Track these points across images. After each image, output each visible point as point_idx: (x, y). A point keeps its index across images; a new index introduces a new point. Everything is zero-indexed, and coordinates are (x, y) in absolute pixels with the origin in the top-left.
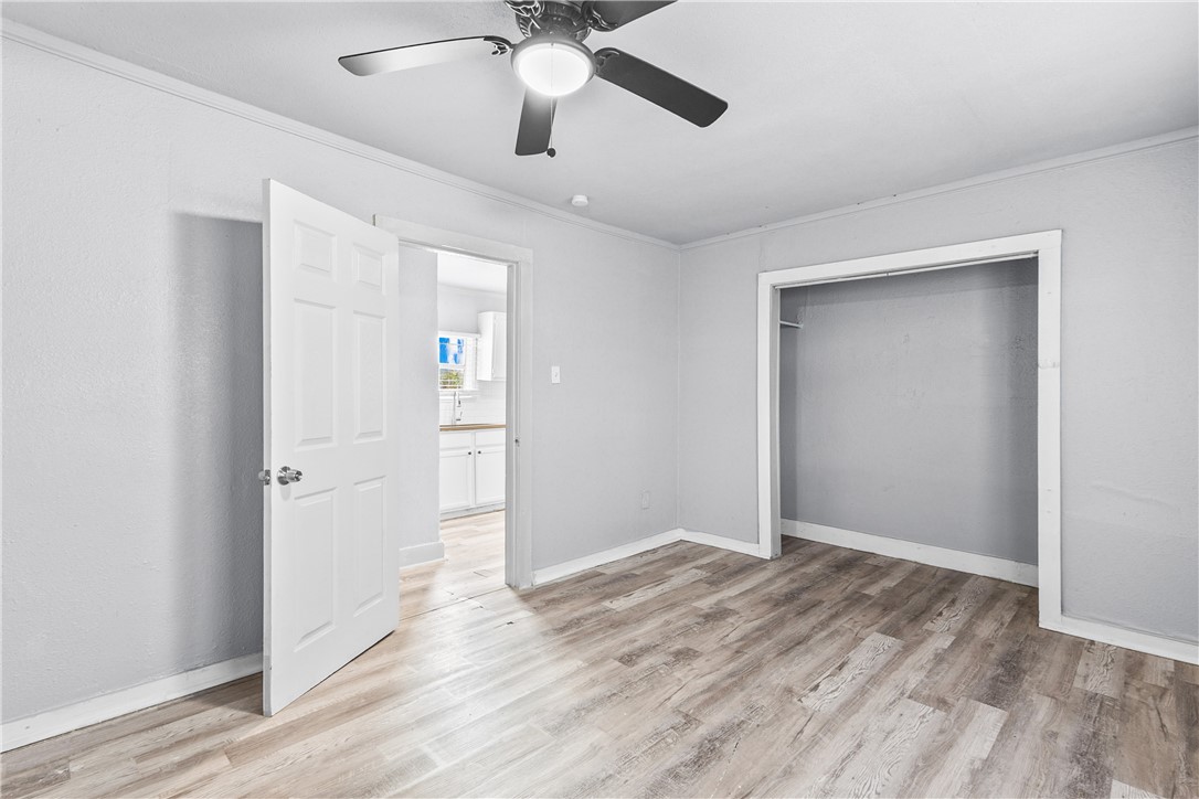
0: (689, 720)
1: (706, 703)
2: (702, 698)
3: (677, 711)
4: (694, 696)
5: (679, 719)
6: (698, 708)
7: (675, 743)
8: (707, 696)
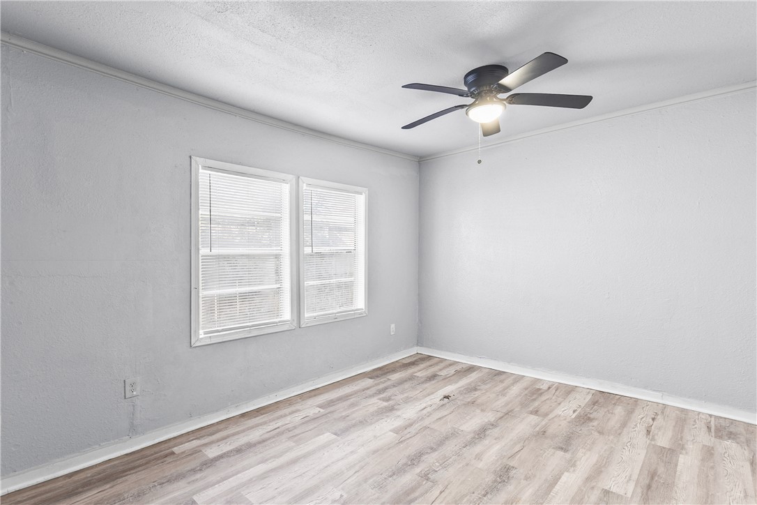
0: (425, 476)
1: (413, 489)
2: (417, 494)
3: (435, 482)
4: (422, 495)
5: (432, 477)
6: (419, 485)
7: (434, 463)
8: (412, 496)
